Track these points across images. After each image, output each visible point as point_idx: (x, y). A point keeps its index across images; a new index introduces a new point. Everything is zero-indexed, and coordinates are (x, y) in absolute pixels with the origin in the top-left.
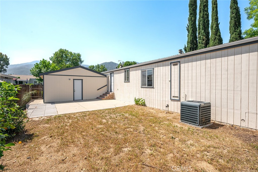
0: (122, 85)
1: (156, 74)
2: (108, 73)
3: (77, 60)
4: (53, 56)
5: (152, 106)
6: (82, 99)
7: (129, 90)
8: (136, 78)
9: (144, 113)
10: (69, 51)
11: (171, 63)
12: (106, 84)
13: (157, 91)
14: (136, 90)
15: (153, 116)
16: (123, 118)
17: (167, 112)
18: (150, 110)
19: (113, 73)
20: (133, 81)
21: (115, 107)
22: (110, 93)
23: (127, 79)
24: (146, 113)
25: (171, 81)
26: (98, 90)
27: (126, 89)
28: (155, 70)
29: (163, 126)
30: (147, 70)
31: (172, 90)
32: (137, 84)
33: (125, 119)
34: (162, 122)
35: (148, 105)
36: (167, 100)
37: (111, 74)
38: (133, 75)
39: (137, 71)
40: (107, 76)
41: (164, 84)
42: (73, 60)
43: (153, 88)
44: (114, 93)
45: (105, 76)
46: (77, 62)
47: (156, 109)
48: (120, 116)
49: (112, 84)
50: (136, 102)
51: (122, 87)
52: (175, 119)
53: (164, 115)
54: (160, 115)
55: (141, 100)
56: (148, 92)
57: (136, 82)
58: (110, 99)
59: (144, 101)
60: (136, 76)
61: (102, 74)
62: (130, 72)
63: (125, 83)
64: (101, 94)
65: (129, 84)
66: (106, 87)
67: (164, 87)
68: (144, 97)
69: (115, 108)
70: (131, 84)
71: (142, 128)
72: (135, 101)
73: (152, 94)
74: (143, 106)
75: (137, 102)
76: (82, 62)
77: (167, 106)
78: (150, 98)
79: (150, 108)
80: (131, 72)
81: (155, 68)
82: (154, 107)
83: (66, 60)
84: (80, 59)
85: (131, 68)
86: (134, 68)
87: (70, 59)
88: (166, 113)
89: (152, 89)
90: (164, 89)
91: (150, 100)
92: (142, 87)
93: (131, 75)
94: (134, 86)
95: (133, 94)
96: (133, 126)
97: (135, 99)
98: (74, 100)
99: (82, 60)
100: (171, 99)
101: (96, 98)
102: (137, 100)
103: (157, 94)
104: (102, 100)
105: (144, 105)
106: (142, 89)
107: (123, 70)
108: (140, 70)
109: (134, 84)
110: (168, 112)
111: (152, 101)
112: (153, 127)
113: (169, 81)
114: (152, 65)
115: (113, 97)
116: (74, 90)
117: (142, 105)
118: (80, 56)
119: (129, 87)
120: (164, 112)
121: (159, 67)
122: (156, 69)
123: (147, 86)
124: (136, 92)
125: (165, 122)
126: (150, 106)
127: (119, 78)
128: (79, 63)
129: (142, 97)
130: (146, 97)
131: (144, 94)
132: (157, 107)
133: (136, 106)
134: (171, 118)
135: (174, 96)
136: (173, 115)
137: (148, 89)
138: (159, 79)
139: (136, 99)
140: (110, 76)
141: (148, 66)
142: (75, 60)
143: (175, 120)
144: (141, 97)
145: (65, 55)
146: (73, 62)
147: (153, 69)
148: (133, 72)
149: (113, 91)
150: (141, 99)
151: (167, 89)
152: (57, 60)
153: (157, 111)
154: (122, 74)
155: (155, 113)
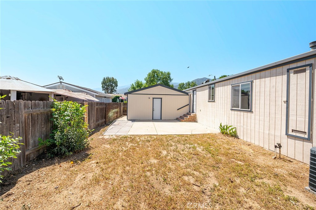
0: (205, 105)
1: (258, 90)
2: (190, 91)
3: (167, 78)
4: (147, 77)
5: (249, 140)
6: (161, 119)
7: (214, 112)
8: (224, 97)
9: (230, 151)
10: (160, 71)
11: (288, 70)
12: (188, 104)
13: (257, 117)
14: (223, 112)
15: (244, 160)
16: (191, 153)
17: (278, 155)
18: (242, 146)
19: (196, 90)
20: (219, 100)
21: (190, 133)
22: (191, 114)
23: (212, 98)
24: (233, 151)
25: (287, 102)
26: (178, 110)
27: (211, 110)
28: (254, 84)
29: (258, 189)
30: (240, 84)
31: (291, 118)
32: (226, 105)
33: (193, 156)
34: (260, 179)
35: (241, 137)
36: (278, 133)
37: (193, 91)
38: (220, 93)
39: (226, 87)
40: (189, 94)
41: (273, 108)
42: (164, 78)
43: (251, 111)
44: (196, 114)
45: (187, 94)
46: (166, 81)
47: (255, 146)
48: (190, 148)
49: (195, 103)
50: (222, 130)
51: (205, 107)
52: (294, 177)
53: (270, 162)
54: (261, 160)
55: (230, 128)
56: (242, 117)
57: (223, 102)
58: (190, 122)
59: (236, 129)
60: (224, 94)
61: (184, 92)
62: (216, 89)
63: (209, 103)
64: (182, 115)
65: (214, 104)
66: (187, 107)
67: (273, 111)
68: (236, 124)
69: (189, 135)
70: (217, 104)
71: (212, 182)
72: (220, 128)
73: (249, 121)
74: (233, 138)
75: (224, 131)
76: (171, 80)
77: (278, 146)
78: (245, 127)
79: (244, 143)
80: (218, 88)
81: (254, 81)
82: (253, 142)
83: (157, 79)
84: (169, 77)
85: (218, 84)
86: (222, 83)
87: (161, 78)
88: (275, 158)
89: (249, 114)
90: (273, 116)
91: (245, 130)
92: (232, 110)
93: (218, 93)
94: (221, 107)
95: (219, 118)
96: (198, 173)
97: (221, 126)
98: (153, 119)
99: (172, 78)
100: (287, 134)
101: (175, 118)
102: (224, 128)
103: (257, 122)
104: (181, 122)
105: (235, 135)
106: (233, 112)
107: (207, 86)
108: (230, 86)
109: (221, 104)
110: (279, 158)
111: (249, 131)
112: (235, 187)
113: (283, 102)
114: (250, 76)
115: (194, 120)
116: (153, 109)
117: (232, 136)
118: (170, 75)
119: (214, 109)
120: (270, 155)
121: (264, 79)
122: (256, 83)
123: (240, 109)
124: (223, 116)
125: (265, 180)
126: (245, 140)
127: (202, 96)
128: (169, 81)
129: (233, 123)
130: (239, 125)
131: (236, 120)
132: (257, 143)
133: (222, 136)
134: (284, 171)
135: (294, 130)
136: (291, 166)
137: (242, 113)
138: (262, 98)
139: (223, 125)
140: (192, 93)
141: (243, 77)
142: (165, 78)
143: (294, 180)
144: (230, 123)
145: (156, 74)
146: (163, 81)
147: (252, 82)
148: (220, 88)
149: (195, 112)
150: (230, 126)
151: (278, 116)
152: (150, 80)
153: (256, 150)
154: (205, 91)
155: (251, 154)
